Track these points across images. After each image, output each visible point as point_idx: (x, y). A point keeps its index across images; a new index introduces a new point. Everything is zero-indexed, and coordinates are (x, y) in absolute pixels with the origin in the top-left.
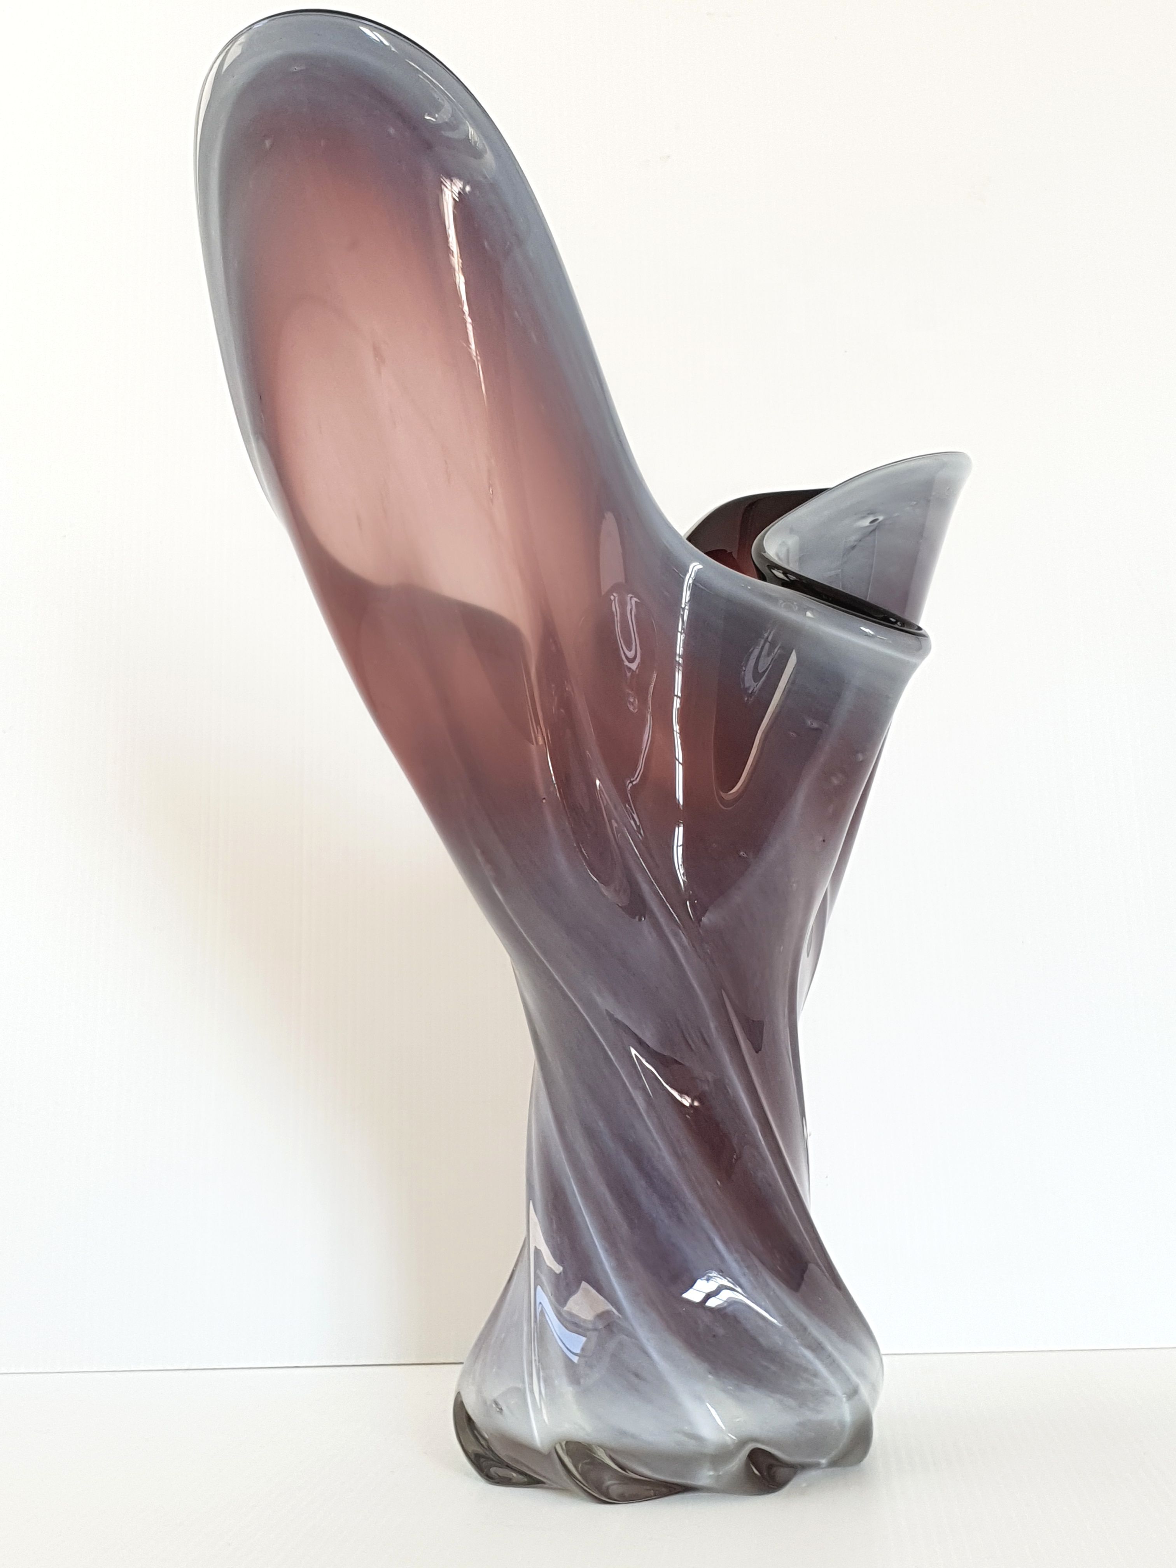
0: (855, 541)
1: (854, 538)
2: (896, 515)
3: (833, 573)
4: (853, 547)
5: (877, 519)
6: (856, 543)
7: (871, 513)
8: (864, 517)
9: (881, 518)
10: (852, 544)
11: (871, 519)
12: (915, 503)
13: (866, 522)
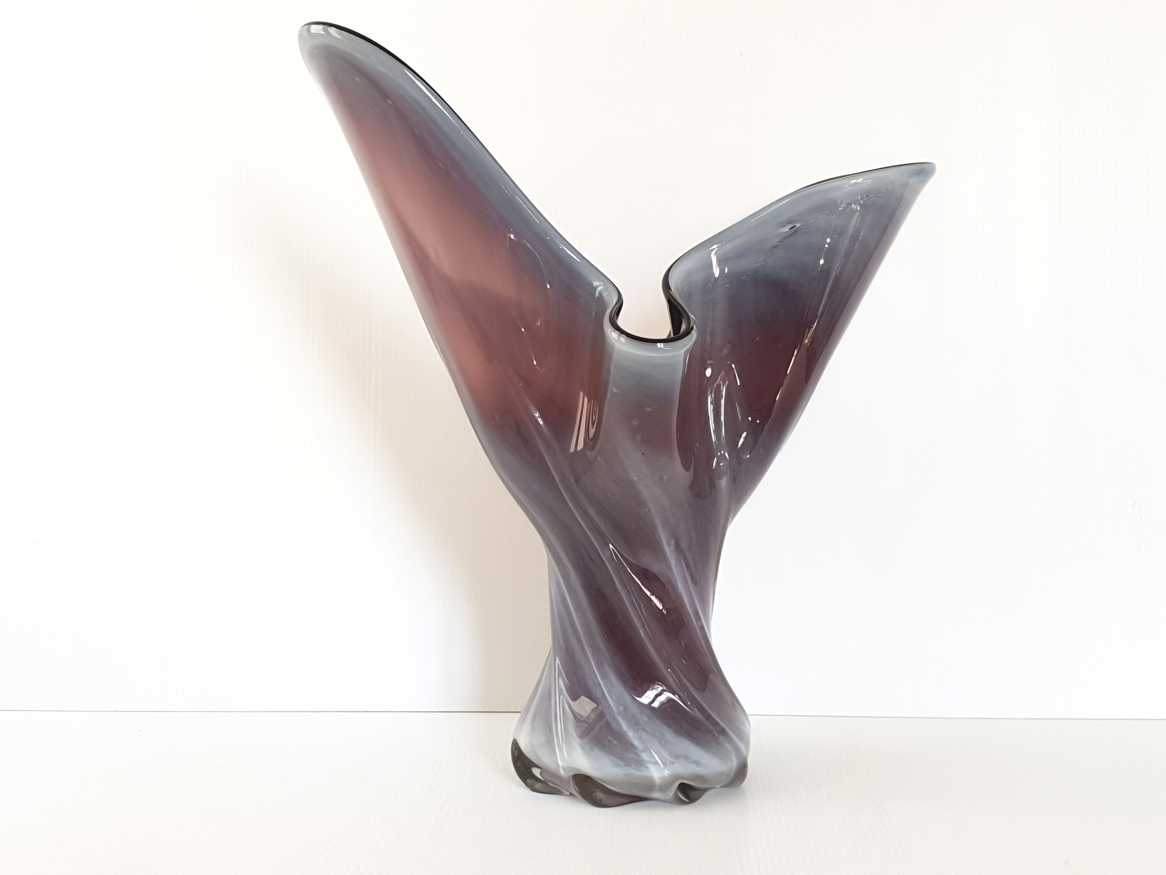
0: (778, 242)
1: (775, 241)
2: (812, 221)
3: (758, 265)
4: (776, 247)
5: (795, 226)
6: (777, 244)
7: (790, 222)
8: (784, 226)
9: (798, 225)
10: (775, 244)
11: (791, 226)
12: (828, 212)
13: (786, 229)
